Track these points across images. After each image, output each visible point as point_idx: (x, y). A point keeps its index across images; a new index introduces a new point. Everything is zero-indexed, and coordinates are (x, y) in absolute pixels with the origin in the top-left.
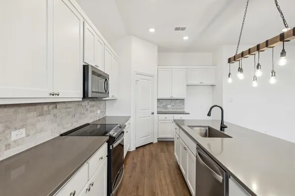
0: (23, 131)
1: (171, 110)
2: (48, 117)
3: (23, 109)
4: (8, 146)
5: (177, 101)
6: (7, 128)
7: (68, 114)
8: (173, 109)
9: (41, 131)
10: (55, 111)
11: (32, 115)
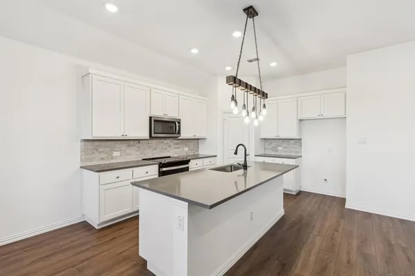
0: (119, 152)
1: (284, 154)
2: (134, 148)
3: (119, 142)
4: (112, 158)
5: (291, 141)
6: (112, 150)
7: (150, 147)
8: (286, 152)
9: (130, 154)
10: (139, 145)
11: (124, 146)
